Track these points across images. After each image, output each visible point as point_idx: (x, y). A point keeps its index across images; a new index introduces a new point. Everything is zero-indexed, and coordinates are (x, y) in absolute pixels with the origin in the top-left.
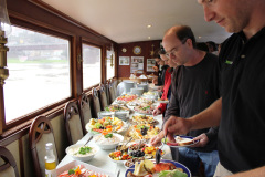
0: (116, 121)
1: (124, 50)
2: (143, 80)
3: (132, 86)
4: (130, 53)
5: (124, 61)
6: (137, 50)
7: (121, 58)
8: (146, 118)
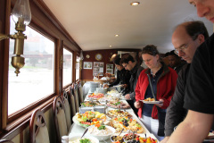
0: (98, 114)
1: (88, 57)
2: (105, 82)
3: (97, 86)
4: (92, 59)
5: (88, 66)
6: (99, 57)
7: (85, 63)
8: (121, 112)
